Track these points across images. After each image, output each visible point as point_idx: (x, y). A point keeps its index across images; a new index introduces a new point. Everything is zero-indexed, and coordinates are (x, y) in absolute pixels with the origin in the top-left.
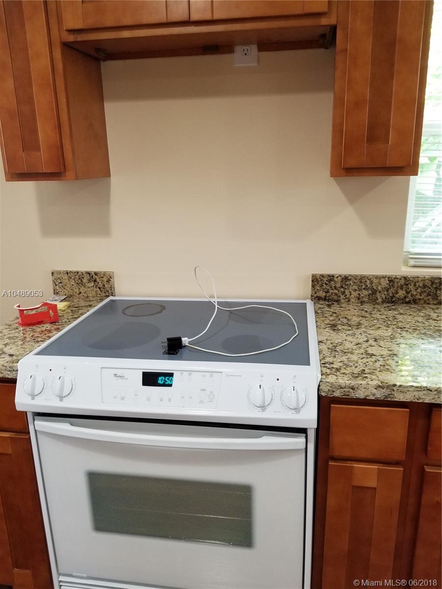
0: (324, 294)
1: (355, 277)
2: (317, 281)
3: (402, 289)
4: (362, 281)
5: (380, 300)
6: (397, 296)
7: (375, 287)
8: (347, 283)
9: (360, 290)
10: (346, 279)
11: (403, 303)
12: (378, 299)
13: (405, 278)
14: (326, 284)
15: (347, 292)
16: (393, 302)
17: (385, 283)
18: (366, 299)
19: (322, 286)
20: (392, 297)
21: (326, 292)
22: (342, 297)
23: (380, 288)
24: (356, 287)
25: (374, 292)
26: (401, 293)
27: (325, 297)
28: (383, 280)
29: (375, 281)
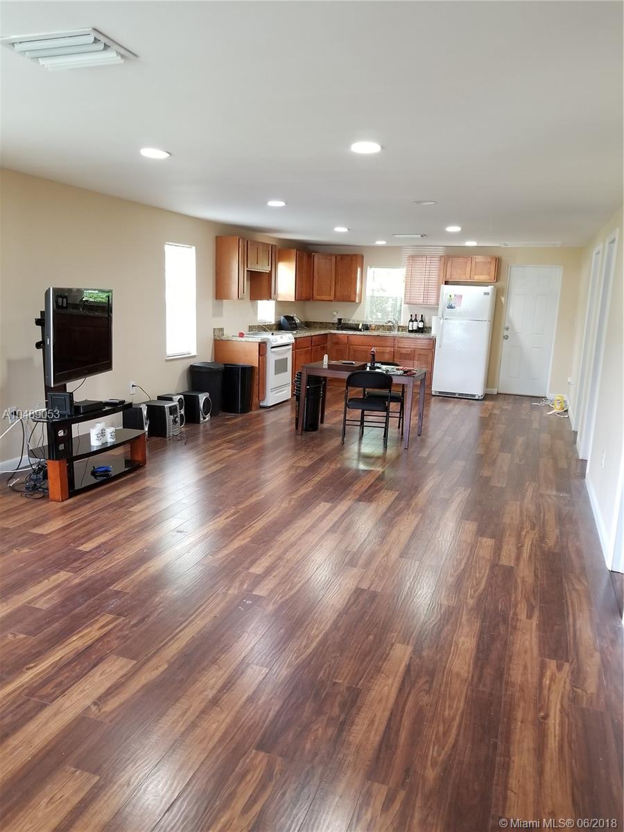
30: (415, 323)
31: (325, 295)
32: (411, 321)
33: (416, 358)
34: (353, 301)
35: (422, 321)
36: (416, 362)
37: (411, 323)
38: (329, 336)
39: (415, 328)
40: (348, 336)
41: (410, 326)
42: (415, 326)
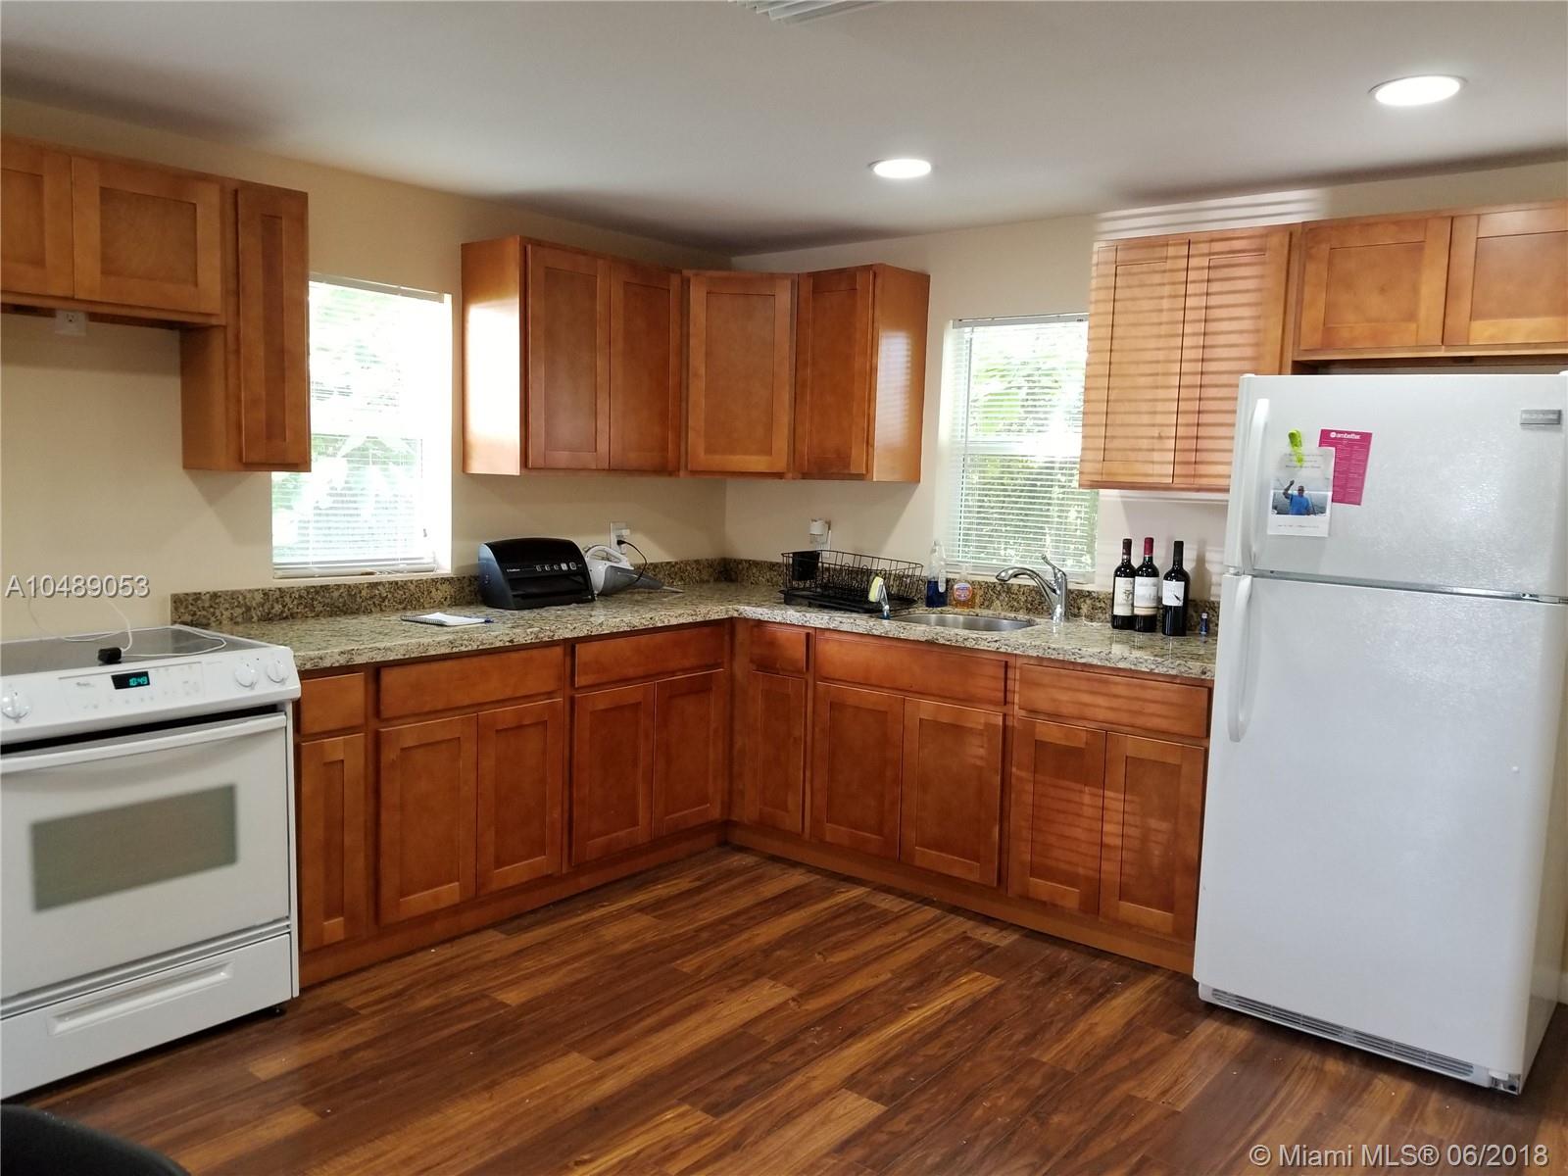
0: (190, 618)
1: (226, 593)
2: (181, 602)
3: (278, 602)
4: (233, 596)
5: (255, 618)
6: (273, 611)
7: (248, 603)
8: (217, 601)
9: (233, 608)
10: (215, 596)
11: (280, 619)
12: (253, 618)
13: (280, 589)
14: (192, 604)
15: (218, 613)
16: (270, 619)
17: (259, 597)
18: (240, 620)
19: (187, 607)
20: (268, 614)
21: (193, 615)
22: (213, 619)
23: (254, 605)
24: (227, 606)
25: (248, 609)
26: (278, 608)
27: (192, 621)
28: (256, 593)
29: (249, 596)
30: (1144, 586)
31: (746, 452)
32: (1126, 570)
33: (1119, 773)
34: (860, 477)
35: (1177, 573)
36: (1114, 799)
37: (1122, 583)
38: (741, 635)
39: (1143, 608)
40: (811, 637)
41: (1120, 598)
42: (1141, 595)
